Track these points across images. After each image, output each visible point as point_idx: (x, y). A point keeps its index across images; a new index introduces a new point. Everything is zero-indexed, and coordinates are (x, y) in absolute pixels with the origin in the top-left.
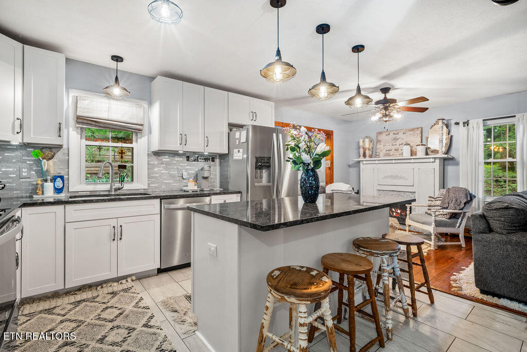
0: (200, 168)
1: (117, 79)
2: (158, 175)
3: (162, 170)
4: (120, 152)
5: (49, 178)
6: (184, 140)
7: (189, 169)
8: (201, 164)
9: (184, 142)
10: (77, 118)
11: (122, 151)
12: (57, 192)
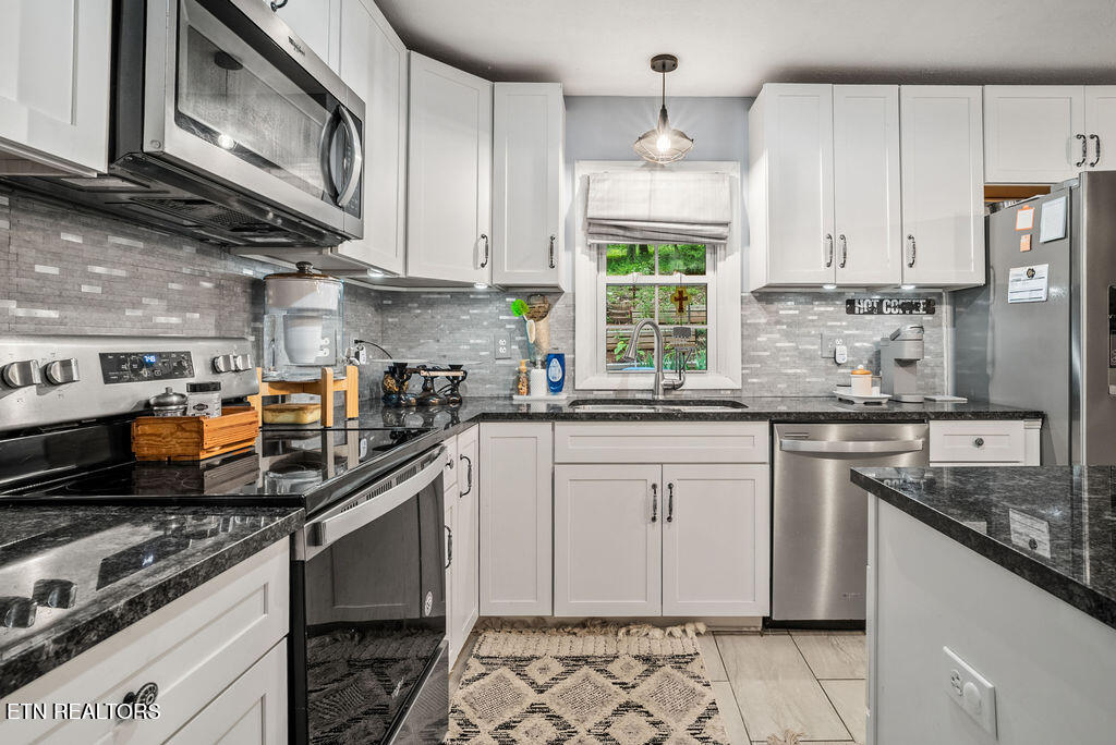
0: (889, 333)
1: (664, 112)
2: (768, 353)
3: (779, 341)
4: (677, 295)
5: (539, 358)
6: (838, 250)
7: (854, 336)
8: (891, 321)
9: (838, 259)
10: (590, 224)
11: (681, 293)
12: (553, 391)
